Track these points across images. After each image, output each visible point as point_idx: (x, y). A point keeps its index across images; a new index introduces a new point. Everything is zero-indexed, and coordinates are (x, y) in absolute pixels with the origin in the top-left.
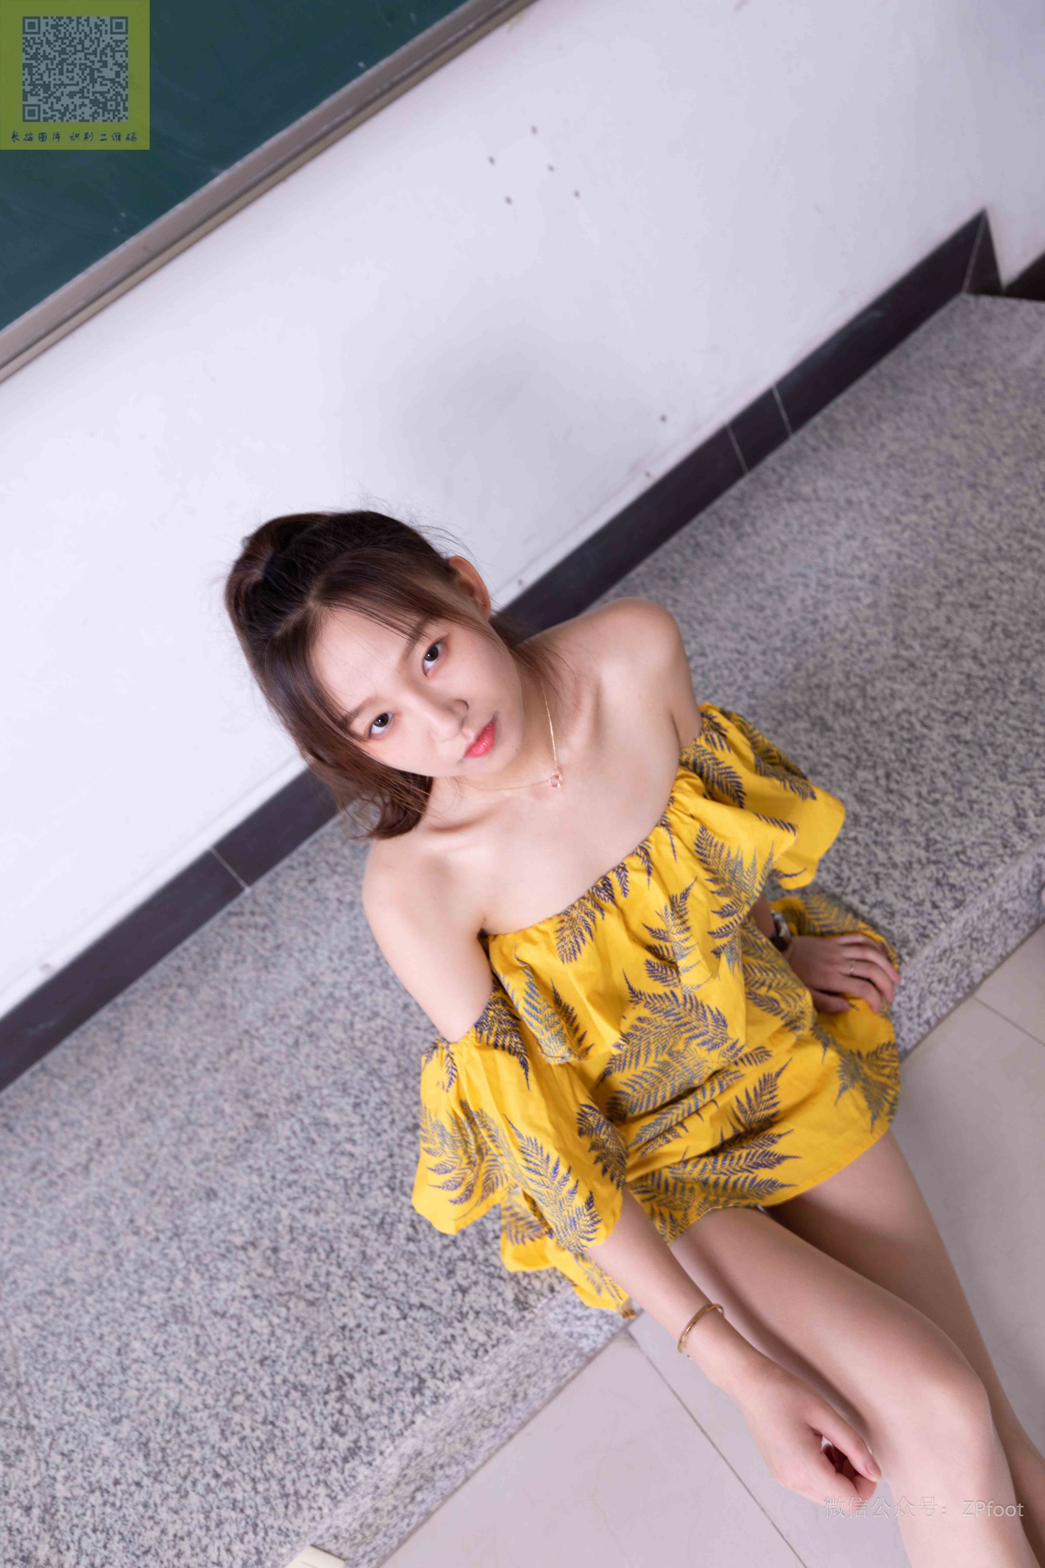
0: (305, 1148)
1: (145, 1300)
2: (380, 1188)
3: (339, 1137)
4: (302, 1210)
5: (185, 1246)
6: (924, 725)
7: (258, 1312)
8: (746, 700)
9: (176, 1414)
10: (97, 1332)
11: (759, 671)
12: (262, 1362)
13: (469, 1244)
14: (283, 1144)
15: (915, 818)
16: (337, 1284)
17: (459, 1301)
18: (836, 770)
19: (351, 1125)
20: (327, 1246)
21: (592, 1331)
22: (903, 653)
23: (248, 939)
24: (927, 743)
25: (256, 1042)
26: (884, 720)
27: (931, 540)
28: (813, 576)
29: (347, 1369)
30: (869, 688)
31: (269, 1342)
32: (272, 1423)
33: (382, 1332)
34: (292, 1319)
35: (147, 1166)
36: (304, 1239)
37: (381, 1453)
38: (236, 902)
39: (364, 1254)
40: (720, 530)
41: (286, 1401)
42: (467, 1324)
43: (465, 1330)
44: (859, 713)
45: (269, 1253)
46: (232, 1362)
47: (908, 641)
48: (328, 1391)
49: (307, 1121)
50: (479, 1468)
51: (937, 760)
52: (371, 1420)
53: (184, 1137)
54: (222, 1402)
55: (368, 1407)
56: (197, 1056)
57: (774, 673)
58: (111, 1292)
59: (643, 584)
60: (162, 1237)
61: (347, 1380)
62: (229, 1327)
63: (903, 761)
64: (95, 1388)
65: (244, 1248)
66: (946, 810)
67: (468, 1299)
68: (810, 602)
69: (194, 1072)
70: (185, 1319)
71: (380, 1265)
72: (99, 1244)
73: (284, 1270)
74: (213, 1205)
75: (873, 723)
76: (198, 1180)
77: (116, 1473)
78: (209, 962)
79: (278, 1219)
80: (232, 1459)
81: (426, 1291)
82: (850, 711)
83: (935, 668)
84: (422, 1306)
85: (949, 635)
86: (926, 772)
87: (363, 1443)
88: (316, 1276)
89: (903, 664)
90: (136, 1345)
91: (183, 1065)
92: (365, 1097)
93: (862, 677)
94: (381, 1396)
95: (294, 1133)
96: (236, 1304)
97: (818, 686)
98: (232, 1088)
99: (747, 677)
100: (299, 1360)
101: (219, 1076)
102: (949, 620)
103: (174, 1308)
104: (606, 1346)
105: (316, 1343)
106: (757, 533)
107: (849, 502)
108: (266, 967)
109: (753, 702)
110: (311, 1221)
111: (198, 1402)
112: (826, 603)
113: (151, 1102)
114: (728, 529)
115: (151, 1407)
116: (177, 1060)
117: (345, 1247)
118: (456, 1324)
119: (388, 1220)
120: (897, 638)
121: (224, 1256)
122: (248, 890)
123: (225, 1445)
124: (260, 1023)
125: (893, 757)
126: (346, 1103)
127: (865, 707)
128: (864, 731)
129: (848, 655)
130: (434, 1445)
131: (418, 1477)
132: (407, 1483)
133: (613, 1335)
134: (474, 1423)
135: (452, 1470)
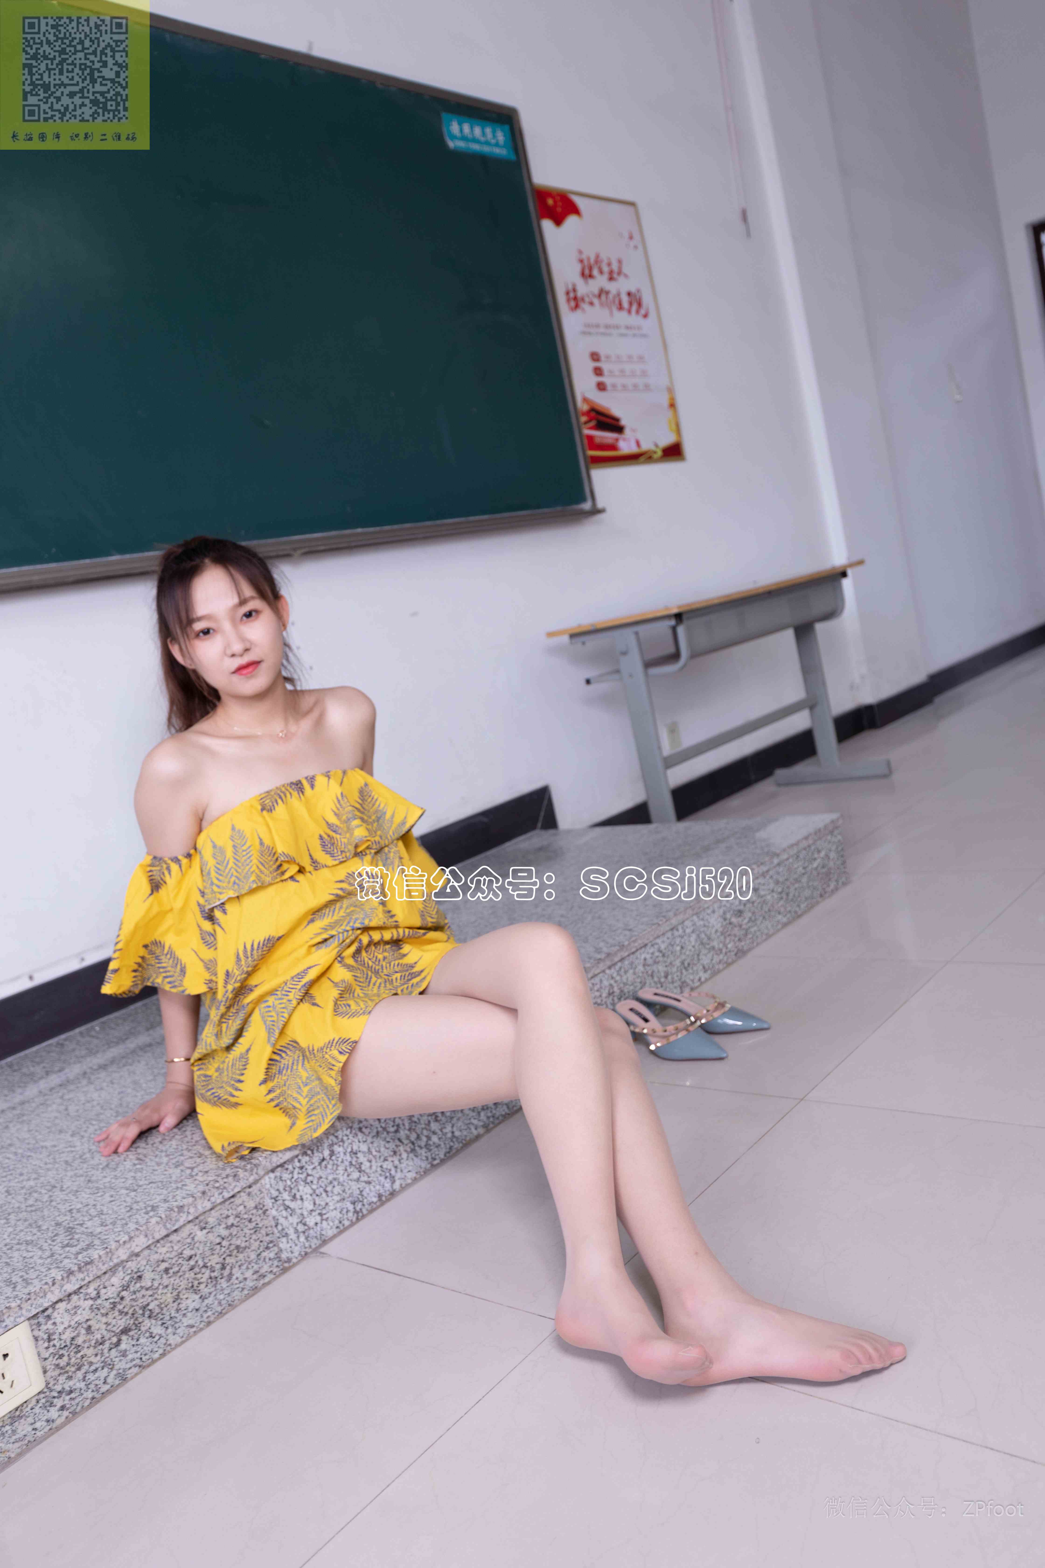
16: (61, 1197)
21: (292, 1233)
29: (76, 1223)
48: (56, 1235)
50: (176, 1346)
52: (104, 1233)
61: (77, 1227)
84: (152, 1183)
88: (37, 1200)
94: (113, 1223)
104: (298, 1262)
105: (41, 1223)
117: (68, 1183)
130: (152, 1275)
131: (131, 1312)
132: (121, 1312)
133: (306, 1254)
134: (187, 1276)
135: (157, 1330)
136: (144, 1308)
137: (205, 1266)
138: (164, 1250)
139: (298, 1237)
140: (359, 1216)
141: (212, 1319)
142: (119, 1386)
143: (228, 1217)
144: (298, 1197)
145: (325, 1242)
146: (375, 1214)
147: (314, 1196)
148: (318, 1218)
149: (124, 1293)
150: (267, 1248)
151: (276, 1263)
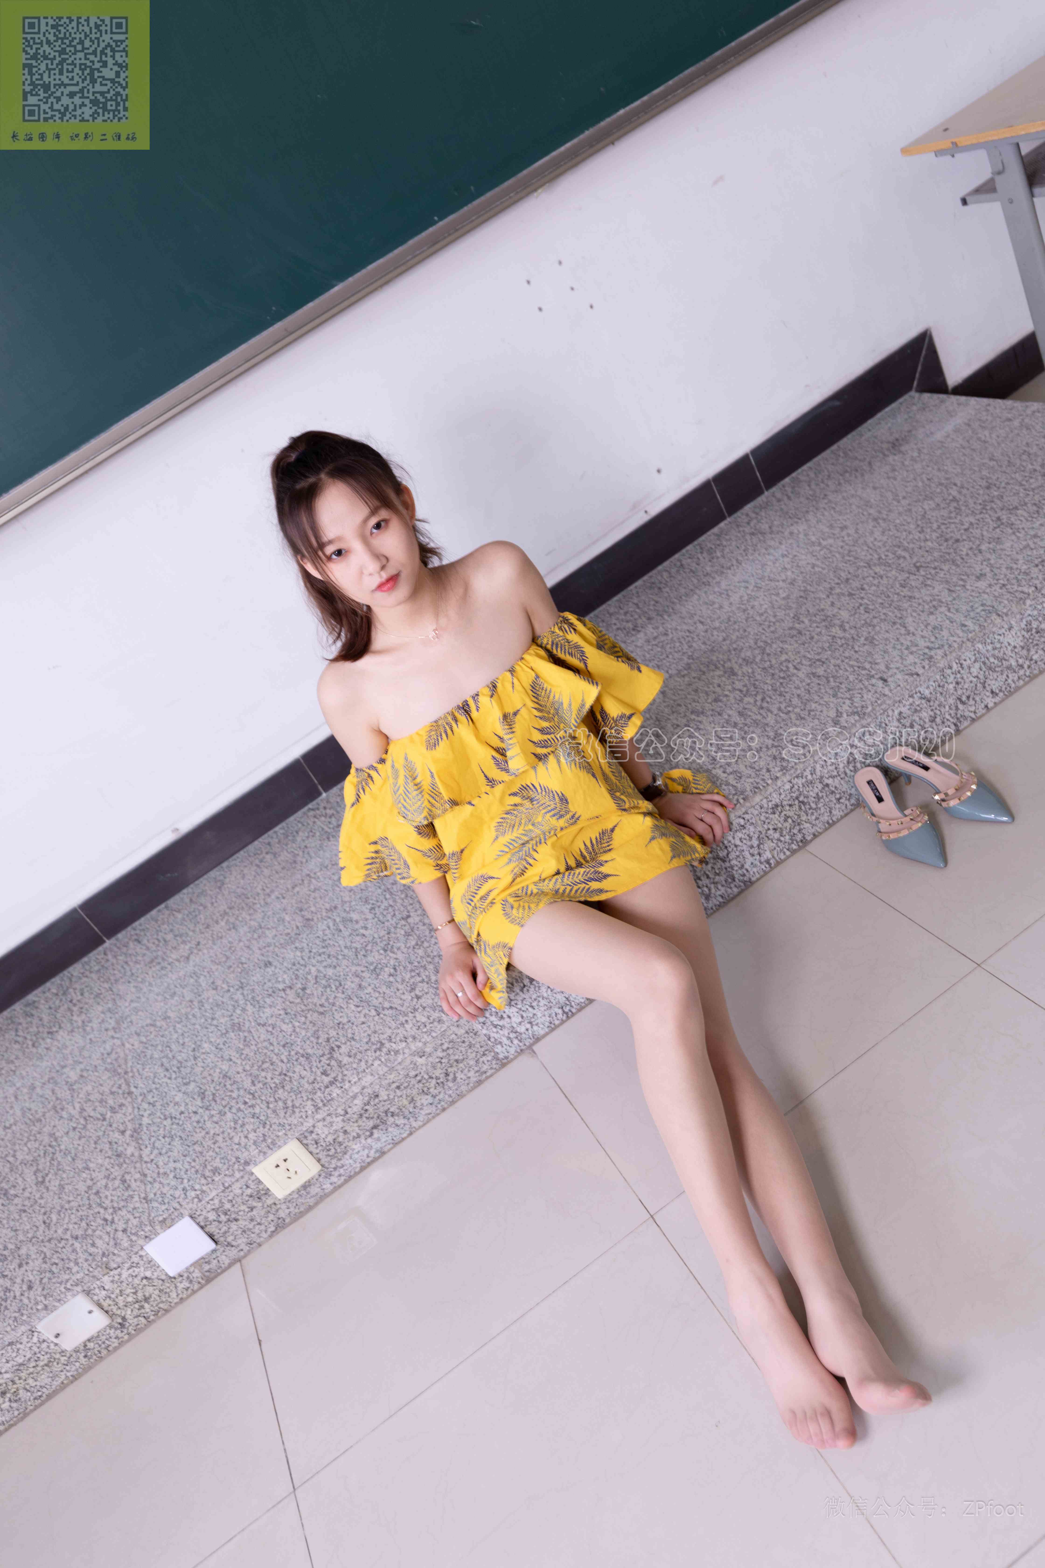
0: (334, 935)
1: (215, 1022)
2: (378, 951)
3: (357, 927)
4: (325, 967)
5: (245, 992)
6: (796, 668)
7: (287, 1021)
8: (686, 660)
9: (225, 1076)
10: (181, 1042)
11: (700, 643)
12: (284, 1046)
13: (427, 973)
14: (320, 933)
15: (772, 722)
16: (340, 1002)
17: (414, 1003)
18: (731, 698)
19: (366, 920)
20: (337, 984)
21: (505, 1041)
22: (797, 626)
23: (319, 823)
24: (794, 678)
25: (313, 880)
26: (771, 666)
27: (837, 555)
28: (753, 582)
29: (337, 1043)
30: (768, 648)
31: (291, 1035)
32: (285, 1075)
33: (363, 1023)
34: (308, 1023)
35: (228, 954)
36: (324, 982)
37: (350, 1082)
38: (314, 802)
39: (360, 986)
40: (699, 555)
41: (295, 1063)
42: (417, 1014)
43: (415, 1017)
44: (756, 664)
45: (299, 991)
46: (266, 1048)
47: (802, 618)
48: (323, 1055)
49: (338, 920)
50: (420, 1127)
51: (798, 688)
52: (347, 1066)
53: (256, 936)
54: (256, 1067)
55: (346, 1060)
56: (272, 891)
57: (709, 643)
58: (193, 1021)
59: (638, 593)
60: (232, 989)
61: (336, 1049)
62: (268, 1031)
63: (775, 690)
64: (175, 1069)
65: (284, 990)
66: (793, 716)
67: (420, 1001)
68: (746, 598)
69: (269, 900)
70: (240, 1029)
71: (369, 990)
72: (189, 996)
73: (307, 998)
74: (268, 970)
75: (764, 669)
76: (261, 958)
77: (182, 1108)
78: (290, 838)
79: (309, 973)
80: (256, 1095)
81: (395, 1000)
82: (751, 663)
83: (813, 634)
84: (391, 1008)
85: (829, 613)
86: (788, 696)
87: (339, 1078)
88: (327, 999)
89: (795, 632)
90: (206, 1045)
91: (262, 897)
92: (379, 904)
93: (765, 642)
94: (355, 1055)
95: (329, 927)
96: (274, 1019)
97: (735, 649)
98: (292, 906)
99: (690, 647)
100: (308, 1042)
101: (284, 901)
102: (833, 604)
103: (233, 1025)
104: (516, 1057)
105: (320, 1033)
106: (723, 557)
107: (791, 533)
108: (328, 838)
109: (691, 661)
110: (330, 972)
111: (240, 1069)
112: (756, 598)
113: (237, 919)
114: (705, 554)
115: (210, 1075)
116: (258, 894)
117: (349, 983)
118: (410, 1014)
119: (380, 966)
120: (796, 618)
121: (270, 995)
122: (324, 795)
123: (253, 1088)
124: (317, 870)
125: (770, 688)
126: (366, 908)
127: (761, 660)
128: (756, 674)
129: (760, 630)
130: (387, 1093)
131: (376, 1116)
132: (367, 1118)
133: (521, 1050)
134: (417, 1086)
135: (401, 1121)
136: (386, 1112)
137: (431, 1078)
138: (392, 1076)
139: (512, 1042)
140: (569, 1015)
141: (446, 1106)
142: (379, 1157)
143: (442, 1044)
144: (505, 1016)
145: (538, 1039)
146: (583, 1011)
147: (521, 1012)
148: (529, 1026)
149: (367, 1107)
150: (484, 1055)
151: (494, 1062)
